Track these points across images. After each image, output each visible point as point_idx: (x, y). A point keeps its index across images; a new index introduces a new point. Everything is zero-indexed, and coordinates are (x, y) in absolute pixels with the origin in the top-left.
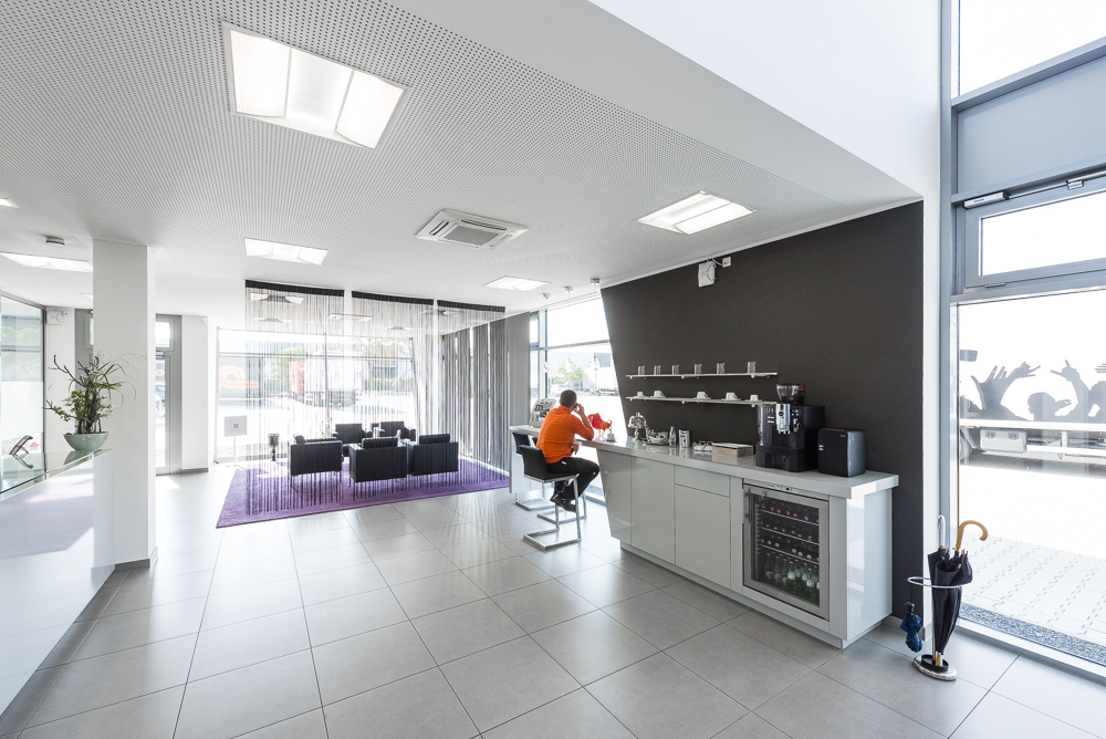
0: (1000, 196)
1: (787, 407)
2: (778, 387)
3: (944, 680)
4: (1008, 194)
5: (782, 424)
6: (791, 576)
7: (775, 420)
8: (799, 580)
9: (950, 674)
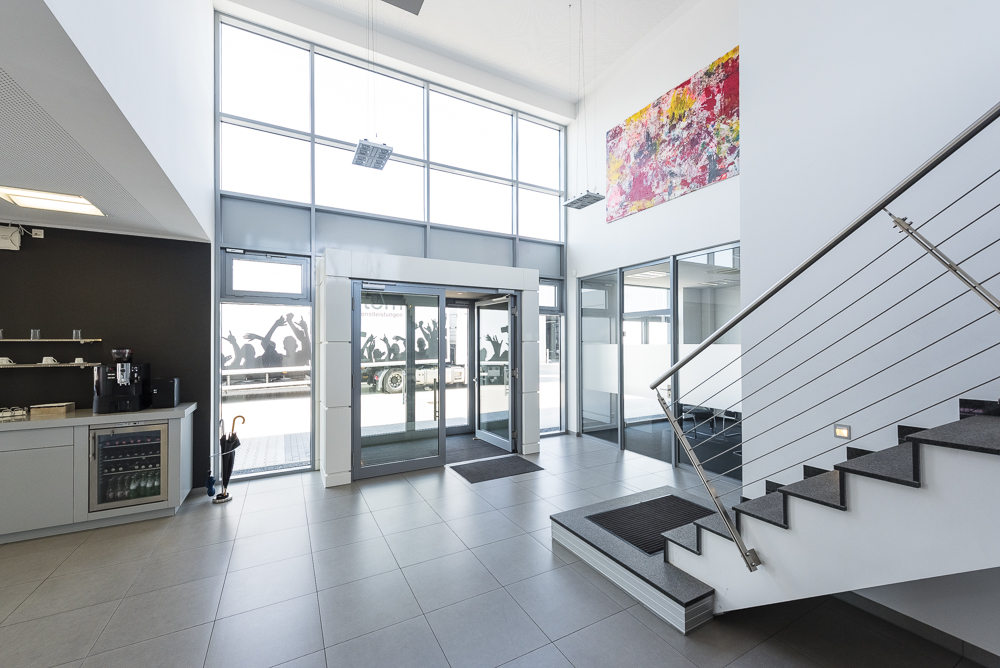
0: (242, 251)
1: (127, 366)
2: (114, 351)
3: (228, 501)
4: (245, 251)
5: (122, 378)
6: (133, 487)
7: (116, 376)
8: (139, 487)
9: (230, 496)
